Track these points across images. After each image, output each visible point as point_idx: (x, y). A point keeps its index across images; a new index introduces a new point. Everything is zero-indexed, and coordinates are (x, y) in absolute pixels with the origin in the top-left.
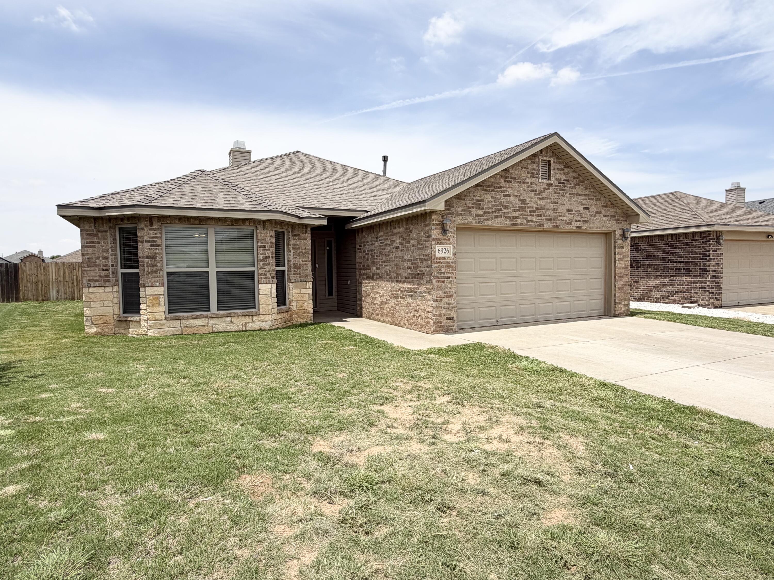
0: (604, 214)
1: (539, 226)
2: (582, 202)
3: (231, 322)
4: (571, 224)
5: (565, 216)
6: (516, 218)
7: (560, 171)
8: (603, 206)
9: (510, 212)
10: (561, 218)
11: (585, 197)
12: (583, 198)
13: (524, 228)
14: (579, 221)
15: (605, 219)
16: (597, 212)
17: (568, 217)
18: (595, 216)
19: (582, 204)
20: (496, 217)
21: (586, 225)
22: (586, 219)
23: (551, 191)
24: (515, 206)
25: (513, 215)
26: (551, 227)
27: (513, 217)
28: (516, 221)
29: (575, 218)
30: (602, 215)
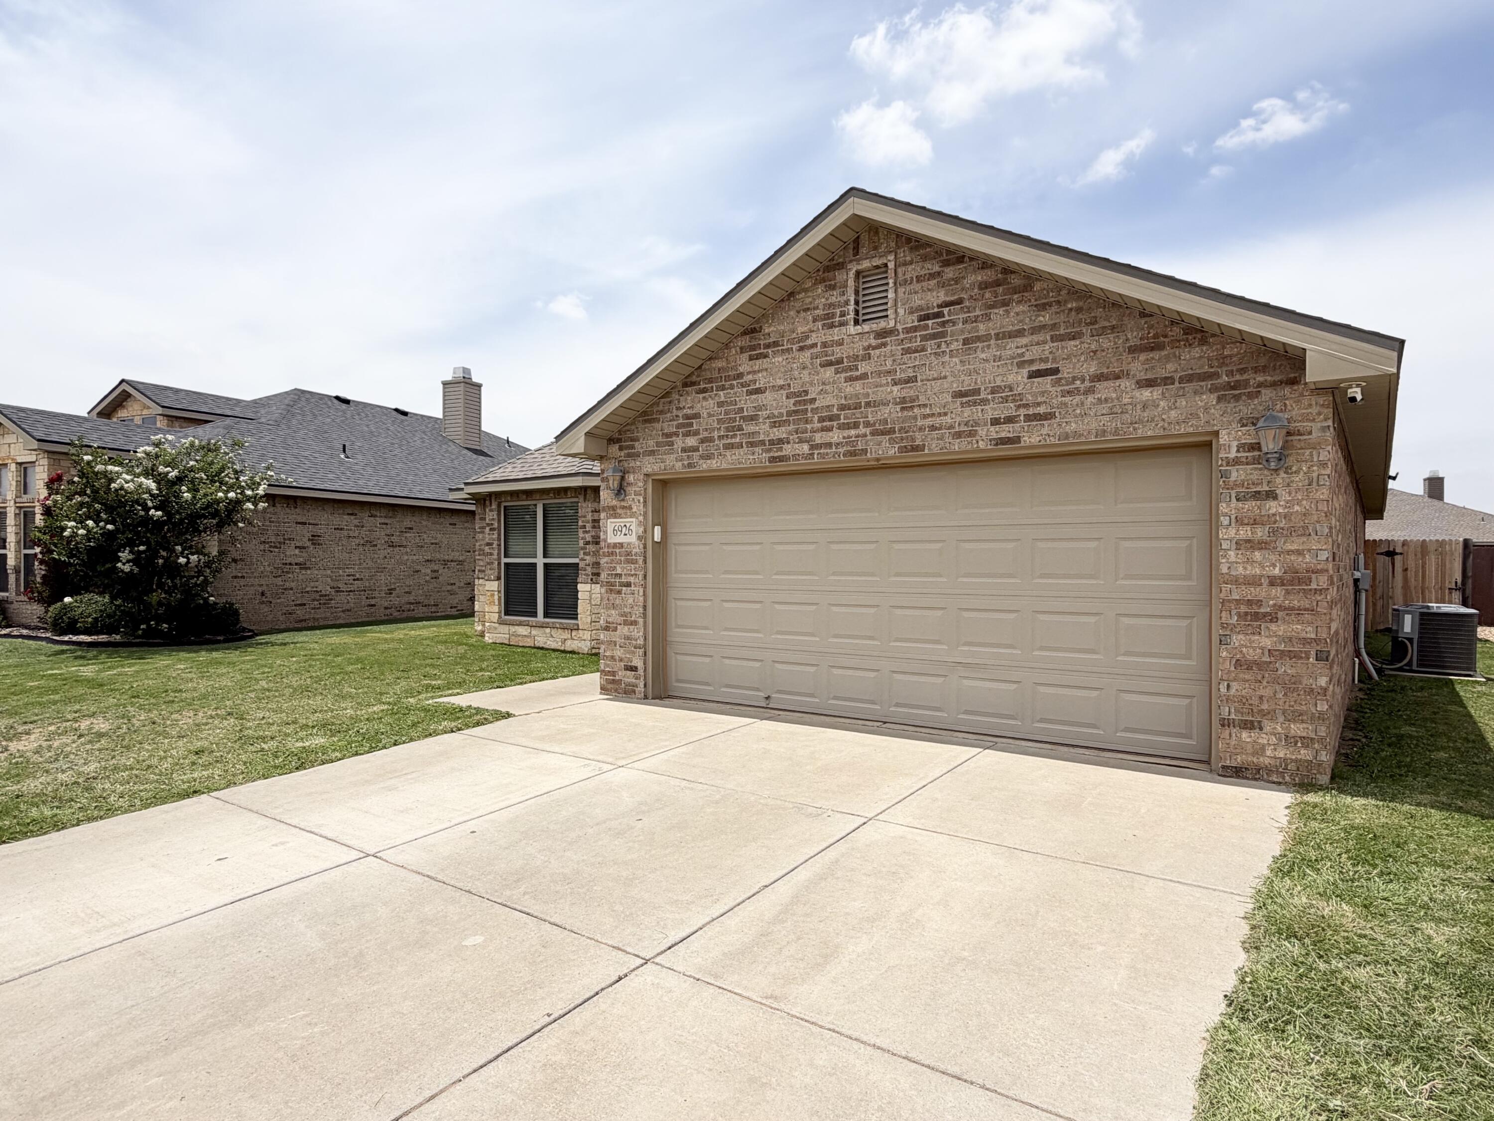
0: (1142, 376)
1: (853, 454)
2: (1022, 355)
3: (552, 636)
4: (972, 434)
5: (945, 414)
6: (781, 441)
7: (925, 284)
8: (1132, 350)
9: (764, 430)
10: (929, 422)
11: (1035, 338)
12: (1024, 341)
13: (802, 464)
14: (1010, 420)
15: (1146, 394)
16: (1099, 378)
17: (960, 415)
18: (1090, 391)
19: (1021, 365)
20: (728, 447)
21: (1045, 431)
22: (1041, 410)
23: (893, 347)
24: (776, 412)
25: (772, 436)
26: (891, 452)
27: (772, 443)
28: (781, 449)
29: (989, 415)
30: (1125, 383)
